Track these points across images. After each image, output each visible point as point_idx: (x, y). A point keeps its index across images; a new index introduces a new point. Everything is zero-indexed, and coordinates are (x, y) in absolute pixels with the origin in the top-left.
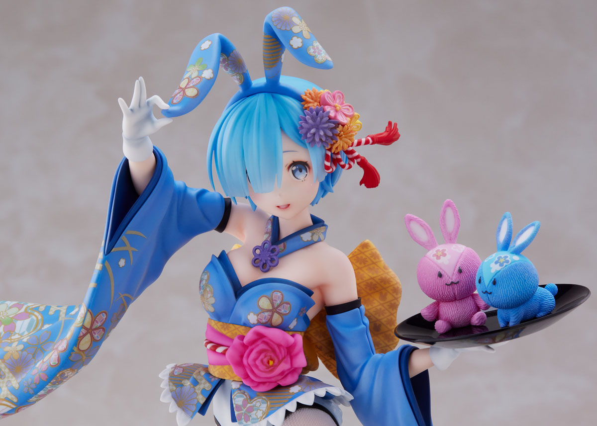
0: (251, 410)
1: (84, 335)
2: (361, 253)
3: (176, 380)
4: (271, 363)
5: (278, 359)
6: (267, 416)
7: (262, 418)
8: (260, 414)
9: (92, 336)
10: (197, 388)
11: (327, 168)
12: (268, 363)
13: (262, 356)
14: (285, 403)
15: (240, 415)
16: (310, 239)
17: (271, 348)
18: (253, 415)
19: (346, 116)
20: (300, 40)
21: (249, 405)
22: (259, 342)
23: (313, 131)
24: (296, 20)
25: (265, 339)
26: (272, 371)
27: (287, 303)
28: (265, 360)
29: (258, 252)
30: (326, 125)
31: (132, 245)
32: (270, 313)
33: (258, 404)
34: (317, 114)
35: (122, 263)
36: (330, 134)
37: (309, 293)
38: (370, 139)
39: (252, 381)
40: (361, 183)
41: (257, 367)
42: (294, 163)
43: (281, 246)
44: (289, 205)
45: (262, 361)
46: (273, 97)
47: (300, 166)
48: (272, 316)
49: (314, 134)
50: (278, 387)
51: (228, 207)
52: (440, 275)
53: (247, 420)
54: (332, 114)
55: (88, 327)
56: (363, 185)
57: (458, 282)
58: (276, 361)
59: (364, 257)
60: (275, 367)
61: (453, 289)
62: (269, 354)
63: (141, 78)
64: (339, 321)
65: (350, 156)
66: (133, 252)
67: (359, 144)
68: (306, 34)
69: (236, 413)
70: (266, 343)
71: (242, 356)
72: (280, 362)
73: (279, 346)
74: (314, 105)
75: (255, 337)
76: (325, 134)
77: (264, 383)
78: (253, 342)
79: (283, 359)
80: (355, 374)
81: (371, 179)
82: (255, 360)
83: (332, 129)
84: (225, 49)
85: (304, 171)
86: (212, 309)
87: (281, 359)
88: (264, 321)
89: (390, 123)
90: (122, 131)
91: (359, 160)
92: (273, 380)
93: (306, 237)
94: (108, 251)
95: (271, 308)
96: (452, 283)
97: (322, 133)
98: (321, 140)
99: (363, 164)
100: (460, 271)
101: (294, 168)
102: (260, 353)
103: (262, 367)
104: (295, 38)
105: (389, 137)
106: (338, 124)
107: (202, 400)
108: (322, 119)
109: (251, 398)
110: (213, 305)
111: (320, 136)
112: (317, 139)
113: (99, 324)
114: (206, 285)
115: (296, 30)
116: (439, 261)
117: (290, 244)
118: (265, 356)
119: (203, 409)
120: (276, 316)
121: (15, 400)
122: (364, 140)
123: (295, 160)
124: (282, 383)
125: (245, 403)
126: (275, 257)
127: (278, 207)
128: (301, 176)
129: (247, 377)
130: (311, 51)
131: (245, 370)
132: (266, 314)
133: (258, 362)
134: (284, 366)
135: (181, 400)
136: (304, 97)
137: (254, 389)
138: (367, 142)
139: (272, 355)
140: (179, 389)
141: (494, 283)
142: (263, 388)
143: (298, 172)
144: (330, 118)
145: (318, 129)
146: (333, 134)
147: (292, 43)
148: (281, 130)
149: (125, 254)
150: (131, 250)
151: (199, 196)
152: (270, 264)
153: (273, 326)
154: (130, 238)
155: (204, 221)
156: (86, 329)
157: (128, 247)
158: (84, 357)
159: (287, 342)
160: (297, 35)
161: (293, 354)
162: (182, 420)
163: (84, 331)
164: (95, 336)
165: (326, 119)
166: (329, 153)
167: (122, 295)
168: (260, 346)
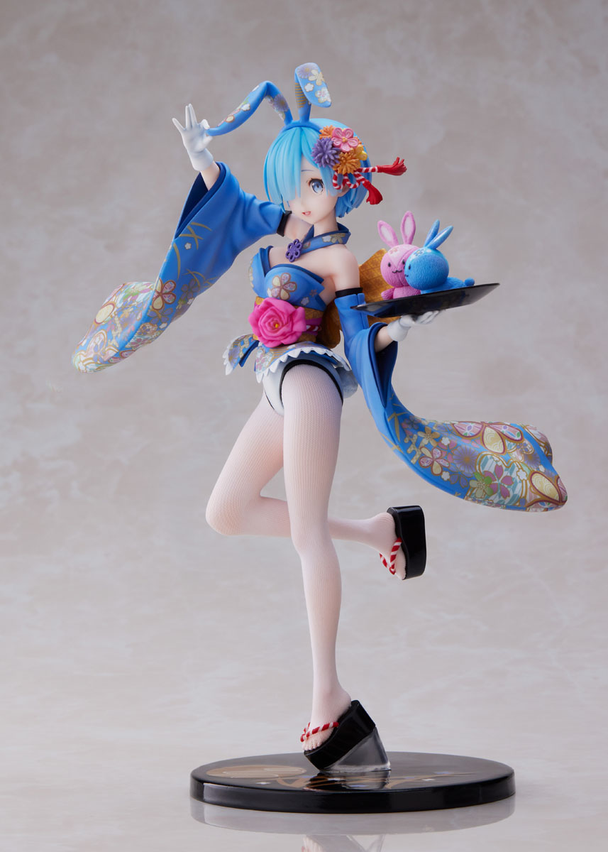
0: (264, 361)
1: (157, 297)
2: (376, 257)
4: (277, 326)
5: (282, 323)
6: (269, 365)
7: (267, 367)
8: (267, 363)
9: (163, 300)
10: (243, 346)
11: (335, 185)
12: (275, 325)
13: (270, 320)
16: (329, 240)
17: (276, 313)
19: (350, 147)
20: (312, 86)
21: (263, 358)
22: (269, 310)
23: (320, 155)
24: (314, 72)
25: (273, 307)
26: (276, 332)
27: (293, 283)
28: (272, 323)
29: (291, 247)
30: (330, 151)
31: (196, 234)
32: (279, 289)
34: (325, 143)
35: (188, 246)
36: (332, 158)
37: (319, 279)
38: (376, 168)
39: (264, 339)
41: (265, 327)
42: (313, 180)
43: (307, 244)
44: (310, 212)
45: (269, 323)
46: (301, 130)
47: (317, 183)
48: (280, 291)
49: (320, 158)
50: (282, 346)
51: (286, 217)
52: (389, 265)
53: (260, 368)
54: (337, 143)
55: (159, 291)
56: (369, 202)
57: (400, 271)
58: (280, 324)
60: (278, 329)
61: (398, 276)
62: (275, 319)
63: (190, 105)
64: (342, 303)
65: (358, 179)
66: (198, 239)
68: (318, 82)
69: (256, 364)
70: (273, 311)
71: (257, 320)
72: (283, 326)
73: (282, 313)
74: (325, 137)
75: (265, 305)
76: (329, 158)
77: (272, 341)
78: (264, 309)
79: (286, 324)
81: (376, 198)
82: (265, 322)
83: (333, 155)
84: (270, 91)
85: (320, 187)
87: (284, 323)
88: (275, 295)
89: (398, 159)
91: (363, 182)
92: (278, 339)
93: (326, 239)
94: (176, 236)
95: (280, 285)
96: (397, 271)
97: (326, 157)
98: (325, 162)
99: (368, 185)
101: (313, 184)
102: (269, 317)
103: (269, 328)
104: (309, 84)
105: (398, 169)
106: (339, 152)
107: (241, 355)
108: (327, 147)
109: (266, 353)
110: (253, 282)
112: (323, 161)
113: (168, 290)
115: (311, 78)
116: (391, 256)
117: (313, 243)
118: (273, 320)
119: (242, 362)
120: (283, 292)
123: (314, 177)
124: (283, 342)
125: (262, 356)
126: (299, 252)
127: (304, 213)
128: (319, 190)
130: (318, 94)
131: (259, 330)
132: (277, 289)
133: (267, 324)
134: (284, 329)
135: (232, 356)
136: (321, 131)
137: (267, 346)
138: (373, 170)
139: (278, 320)
141: (410, 268)
142: (271, 345)
143: (316, 187)
144: (333, 146)
145: (324, 154)
146: (335, 158)
147: (306, 87)
148: (301, 154)
149: (191, 240)
150: (196, 237)
151: (262, 206)
152: (295, 256)
153: (281, 299)
154: (195, 228)
155: (265, 226)
156: (158, 292)
157: (194, 235)
158: (160, 316)
159: (287, 311)
160: (311, 82)
161: (294, 321)
162: (229, 370)
163: (156, 294)
164: (166, 299)
165: (330, 146)
166: (336, 174)
167: (191, 272)
168: (269, 312)
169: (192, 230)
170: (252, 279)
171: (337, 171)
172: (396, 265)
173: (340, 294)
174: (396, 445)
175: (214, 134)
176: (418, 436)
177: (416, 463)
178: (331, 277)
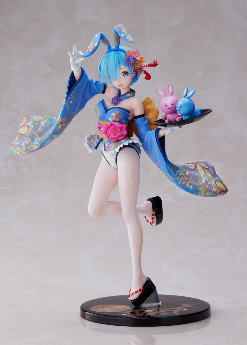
0: (110, 147)
1: (60, 124)
3: (89, 139)
4: (116, 133)
6: (114, 149)
8: (112, 148)
9: (62, 125)
10: (95, 141)
11: (134, 73)
12: (115, 133)
13: (113, 131)
14: (120, 145)
15: (107, 149)
16: (129, 96)
18: (110, 149)
19: (139, 58)
20: (124, 34)
21: (109, 146)
22: (112, 126)
23: (128, 62)
24: (123, 28)
25: (114, 125)
26: (115, 135)
27: (121, 115)
28: (114, 132)
29: (113, 99)
30: (132, 60)
31: (74, 97)
32: (115, 118)
33: (112, 146)
34: (130, 57)
35: (71, 102)
36: (133, 63)
37: (129, 112)
38: (148, 65)
39: (110, 138)
40: (145, 78)
41: (111, 134)
42: (124, 72)
43: (120, 98)
44: (122, 85)
45: (113, 132)
46: (117, 52)
47: (126, 73)
49: (129, 63)
50: (118, 140)
51: (105, 86)
52: (166, 106)
53: (109, 150)
54: (135, 57)
55: (61, 122)
56: (146, 79)
57: (172, 108)
58: (117, 132)
59: (147, 102)
60: (117, 134)
61: (170, 110)
62: (115, 130)
63: (75, 46)
64: (138, 121)
65: (141, 70)
66: (75, 99)
67: (144, 66)
68: (126, 33)
69: (106, 148)
70: (114, 127)
71: (107, 131)
72: (118, 133)
73: (118, 127)
74: (129, 54)
76: (132, 63)
77: (114, 139)
78: (110, 126)
80: (143, 137)
81: (148, 77)
82: (111, 132)
83: (134, 62)
84: (102, 37)
85: (126, 74)
86: (99, 117)
87: (119, 131)
88: (114, 120)
89: (155, 60)
90: (70, 62)
91: (144, 71)
92: (116, 138)
94: (67, 99)
95: (116, 116)
96: (170, 108)
97: (131, 63)
98: (131, 65)
100: (172, 104)
101: (124, 74)
102: (112, 130)
103: (113, 134)
104: (122, 34)
105: (155, 65)
106: (136, 60)
107: (96, 145)
108: (131, 58)
109: (110, 144)
110: (99, 115)
111: (130, 64)
112: (130, 65)
113: (64, 121)
114: (97, 109)
115: (123, 31)
116: (166, 102)
117: (123, 97)
118: (114, 131)
121: (39, 145)
122: (146, 65)
123: (124, 71)
124: (119, 139)
125: (108, 145)
126: (118, 101)
127: (119, 85)
128: (126, 76)
129: (108, 137)
130: (127, 38)
131: (108, 135)
132: (114, 118)
133: (112, 132)
134: (119, 134)
135: (90, 145)
136: (126, 52)
137: (111, 141)
138: (147, 66)
140: (90, 142)
141: (181, 107)
142: (113, 140)
143: (125, 75)
144: (134, 58)
145: (130, 62)
146: (135, 63)
147: (121, 35)
148: (119, 62)
149: (72, 100)
150: (74, 98)
151: (97, 82)
152: (116, 103)
153: (116, 122)
154: (73, 94)
156: (60, 122)
157: (73, 98)
158: (60, 131)
159: (120, 126)
161: (122, 130)
162: (90, 151)
163: (59, 123)
164: (63, 125)
165: (132, 58)
166: (134, 69)
167: (71, 113)
168: (112, 127)
169: (72, 96)
170: (99, 114)
171: (134, 68)
172: (169, 106)
174: (172, 177)
175: (84, 57)
176: (178, 172)
177: (180, 183)
178: (132, 110)
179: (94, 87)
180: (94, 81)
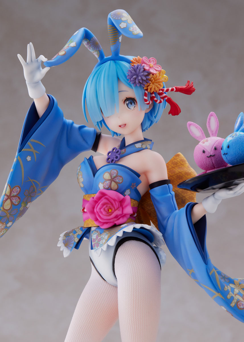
0: (100, 240)
1: (7, 200)
2: (175, 159)
4: (110, 210)
5: (115, 208)
6: (107, 242)
7: (105, 243)
8: (104, 241)
9: (11, 202)
10: (75, 235)
11: (146, 101)
12: (109, 211)
13: (104, 207)
14: (117, 232)
15: (94, 244)
16: (140, 147)
17: (109, 201)
18: (101, 243)
19: (156, 70)
20: (125, 24)
21: (99, 237)
22: (103, 198)
23: (134, 77)
25: (106, 197)
26: (111, 215)
27: (121, 177)
28: (106, 209)
29: (110, 154)
30: (142, 74)
31: (35, 149)
32: (110, 182)
33: (104, 236)
34: (137, 68)
35: (29, 158)
36: (144, 78)
37: (138, 175)
38: (174, 88)
39: (100, 222)
40: (169, 113)
41: (101, 213)
42: (127, 99)
43: (123, 150)
44: (126, 125)
45: (104, 209)
46: (115, 62)
47: (131, 101)
48: (111, 184)
49: (135, 79)
50: (115, 226)
53: (97, 246)
54: (147, 68)
55: (9, 194)
56: (171, 114)
57: (214, 155)
58: (113, 209)
59: (176, 161)
60: (112, 213)
62: (109, 206)
63: (31, 43)
64: (156, 192)
65: (161, 96)
67: (167, 90)
68: (130, 22)
69: (93, 243)
70: (107, 199)
71: (94, 208)
72: (115, 210)
73: (115, 200)
74: (137, 64)
75: (101, 195)
76: (142, 79)
77: (107, 223)
78: (99, 198)
79: (117, 209)
82: (100, 209)
83: (146, 76)
85: (133, 104)
86: (82, 185)
87: (116, 208)
88: (107, 187)
89: (188, 82)
91: (166, 98)
92: (112, 220)
93: (138, 146)
94: (20, 151)
95: (110, 178)
96: (211, 156)
97: (140, 78)
98: (140, 82)
99: (169, 101)
100: (215, 149)
101: (127, 102)
102: (103, 205)
103: (104, 213)
104: (122, 23)
105: (189, 90)
106: (149, 73)
107: (77, 240)
108: (140, 70)
109: (101, 234)
110: (83, 182)
111: (139, 80)
112: (137, 82)
113: (15, 194)
114: (79, 172)
115: (123, 19)
116: (204, 144)
117: (128, 150)
118: (107, 207)
119: (77, 246)
120: (113, 183)
122: (170, 89)
123: (128, 97)
124: (117, 222)
125: (97, 237)
126: (118, 156)
127: (120, 126)
128: (132, 107)
129: (96, 220)
130: (131, 29)
131: (96, 216)
132: (108, 182)
133: (102, 210)
134: (118, 212)
135: (66, 243)
136: (131, 60)
137: (101, 227)
138: (172, 90)
139: (111, 206)
140: (67, 238)
141: (228, 147)
142: (106, 226)
143: (130, 104)
144: (144, 70)
145: (138, 76)
146: (147, 79)
147: (120, 25)
148: (118, 78)
149: (31, 154)
150: (35, 152)
151: (81, 128)
152: (115, 159)
153: (111, 189)
154: (33, 144)
155: (84, 143)
156: (7, 196)
157: (32, 150)
158: (8, 215)
159: (119, 198)
160: (124, 22)
161: (123, 206)
162: (66, 253)
163: (6, 197)
164: (14, 201)
165: (142, 70)
166: (146, 92)
167: (31, 180)
168: (103, 201)
169: (31, 146)
170: (81, 180)
171: (147, 90)
172: (209, 151)
173: (152, 186)
174: (218, 292)
175: (50, 65)
177: (235, 305)
178: (145, 173)
179: (77, 136)
180: (76, 126)
